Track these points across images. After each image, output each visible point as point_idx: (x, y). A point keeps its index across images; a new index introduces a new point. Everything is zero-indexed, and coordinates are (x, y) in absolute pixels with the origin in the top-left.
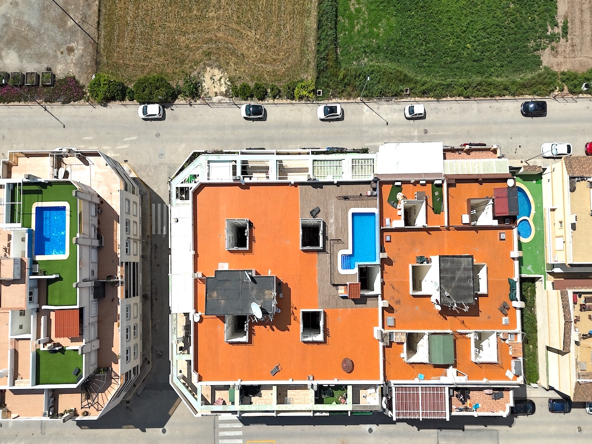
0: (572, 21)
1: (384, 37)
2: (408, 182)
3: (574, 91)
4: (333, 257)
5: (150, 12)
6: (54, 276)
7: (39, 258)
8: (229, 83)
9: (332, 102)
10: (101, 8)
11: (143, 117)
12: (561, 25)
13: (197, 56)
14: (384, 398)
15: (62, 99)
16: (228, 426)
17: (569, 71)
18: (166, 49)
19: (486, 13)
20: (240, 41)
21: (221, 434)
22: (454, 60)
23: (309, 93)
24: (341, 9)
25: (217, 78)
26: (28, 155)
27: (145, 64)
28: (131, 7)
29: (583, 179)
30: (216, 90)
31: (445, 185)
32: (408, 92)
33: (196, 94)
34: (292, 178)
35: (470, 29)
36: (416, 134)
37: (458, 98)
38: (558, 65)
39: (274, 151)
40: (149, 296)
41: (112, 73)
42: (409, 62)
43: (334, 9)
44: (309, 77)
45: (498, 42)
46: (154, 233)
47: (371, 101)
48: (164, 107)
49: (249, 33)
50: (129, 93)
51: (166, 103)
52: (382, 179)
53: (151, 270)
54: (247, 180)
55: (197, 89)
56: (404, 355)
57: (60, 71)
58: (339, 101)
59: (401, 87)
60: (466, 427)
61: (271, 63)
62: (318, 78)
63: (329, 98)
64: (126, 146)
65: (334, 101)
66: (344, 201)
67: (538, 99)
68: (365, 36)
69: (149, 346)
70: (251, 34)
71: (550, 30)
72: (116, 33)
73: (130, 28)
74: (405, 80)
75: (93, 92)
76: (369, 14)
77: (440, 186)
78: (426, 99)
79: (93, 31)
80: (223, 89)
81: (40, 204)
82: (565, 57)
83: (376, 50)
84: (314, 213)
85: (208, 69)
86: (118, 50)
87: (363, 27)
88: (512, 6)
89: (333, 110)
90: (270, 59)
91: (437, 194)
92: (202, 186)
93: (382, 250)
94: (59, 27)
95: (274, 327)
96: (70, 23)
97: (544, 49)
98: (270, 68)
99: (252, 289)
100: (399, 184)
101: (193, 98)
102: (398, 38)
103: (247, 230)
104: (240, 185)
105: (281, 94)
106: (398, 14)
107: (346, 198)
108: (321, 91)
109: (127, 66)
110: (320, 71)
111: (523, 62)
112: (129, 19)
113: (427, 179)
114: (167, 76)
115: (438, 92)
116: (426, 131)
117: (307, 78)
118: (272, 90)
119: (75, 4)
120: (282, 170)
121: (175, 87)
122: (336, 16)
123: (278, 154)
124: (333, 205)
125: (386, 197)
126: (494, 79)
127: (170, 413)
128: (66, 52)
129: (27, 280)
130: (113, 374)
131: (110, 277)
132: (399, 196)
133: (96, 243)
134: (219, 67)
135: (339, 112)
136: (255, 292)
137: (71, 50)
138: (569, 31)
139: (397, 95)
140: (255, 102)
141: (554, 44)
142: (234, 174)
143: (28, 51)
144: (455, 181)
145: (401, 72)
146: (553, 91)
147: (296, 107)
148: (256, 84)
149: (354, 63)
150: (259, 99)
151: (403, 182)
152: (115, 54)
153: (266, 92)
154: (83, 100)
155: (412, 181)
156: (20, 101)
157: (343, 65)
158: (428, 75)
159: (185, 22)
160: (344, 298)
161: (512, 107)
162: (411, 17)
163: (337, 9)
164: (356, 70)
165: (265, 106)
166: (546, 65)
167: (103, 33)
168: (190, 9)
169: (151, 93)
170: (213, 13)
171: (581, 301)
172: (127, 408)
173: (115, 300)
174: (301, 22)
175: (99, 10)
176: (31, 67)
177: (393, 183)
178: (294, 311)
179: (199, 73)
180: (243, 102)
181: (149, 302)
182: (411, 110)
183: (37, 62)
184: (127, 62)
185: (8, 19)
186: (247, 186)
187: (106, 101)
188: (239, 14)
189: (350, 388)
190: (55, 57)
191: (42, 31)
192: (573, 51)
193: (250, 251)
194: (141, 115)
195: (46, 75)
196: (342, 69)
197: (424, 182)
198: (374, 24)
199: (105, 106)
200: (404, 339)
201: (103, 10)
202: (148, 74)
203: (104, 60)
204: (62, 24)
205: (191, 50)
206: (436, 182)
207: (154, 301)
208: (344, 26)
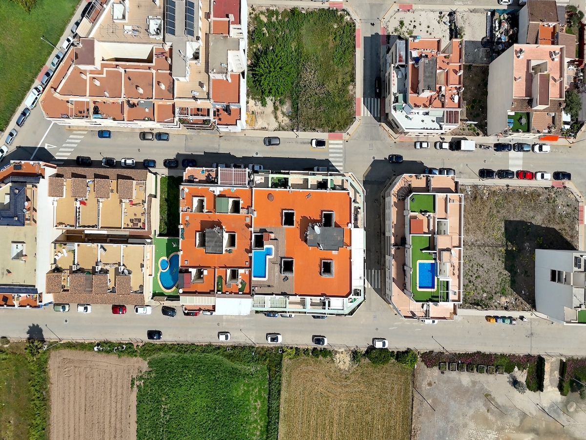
0: (128, 388)
1: (240, 384)
2: (235, 293)
3: (130, 345)
4: (276, 254)
5: (382, 406)
6: (424, 251)
7: (433, 262)
8: (334, 359)
9: (273, 344)
10: (411, 409)
11: (385, 341)
12: (135, 386)
13: (353, 377)
14: (252, 179)
15: (434, 354)
16: (337, 159)
17: (132, 357)
18: (372, 382)
19: (179, 395)
20: (327, 385)
21: (341, 155)
22: (199, 368)
23: (286, 351)
24: (266, 402)
25: (342, 363)
26: (444, 318)
27: (385, 374)
28: (393, 410)
29: (136, 292)
30: (342, 355)
31: (216, 291)
32: (228, 348)
33: (354, 353)
34: (298, 299)
35: (189, 386)
36: (224, 323)
37: (199, 344)
38: (138, 362)
39: (307, 314)
40: (382, 235)
41: (405, 369)
42: (226, 367)
43: (270, 401)
44: (286, 361)
45: (172, 377)
46: (379, 271)
47: (250, 345)
48: (373, 346)
49: (322, 390)
50: (394, 355)
51: (372, 348)
52: (249, 295)
53: (381, 249)
54: (322, 298)
55: (354, 357)
56: (241, 202)
57: (436, 371)
58: (268, 345)
59: (232, 352)
60: (203, 154)
61: (309, 371)
62: (281, 360)
63: (275, 347)
64: (396, 323)
65: (272, 346)
66: (270, 284)
67: (151, 341)
68: (252, 385)
69: (382, 206)
70: (320, 389)
71: (142, 384)
72: (402, 393)
73: (394, 396)
74: (229, 357)
75: (415, 358)
76: (249, 398)
77: (218, 291)
78: (217, 344)
79: (416, 395)
80: (338, 355)
81: (432, 290)
82: (134, 366)
83: (246, 376)
84: (286, 278)
85: (347, 369)
86: (401, 383)
87: (253, 390)
88: (164, 399)
89: (273, 340)
90: (309, 373)
91: (220, 287)
92: (346, 296)
93: (251, 258)
94: (437, 399)
95: (309, 218)
96: (430, 401)
97: (146, 372)
98: (310, 368)
99: (320, 240)
100: (240, 293)
101: (356, 351)
102: (232, 382)
103: (322, 271)
104: (326, 296)
105: (303, 351)
106: (232, 397)
107: (269, 286)
108: (279, 352)
109: (395, 373)
110: (280, 364)
111: (159, 364)
112: (395, 402)
113: (225, 295)
114: (372, 366)
115: (210, 348)
116: (218, 324)
117: (288, 361)
118: (309, 354)
119: (427, 413)
120: (303, 303)
121: (367, 358)
122: (269, 397)
123: (305, 313)
124: (276, 283)
125: (247, 286)
126: (176, 355)
127: (370, 168)
128: (432, 383)
129: (438, 250)
130: (396, 196)
131: (398, 249)
132: (240, 286)
133: (406, 268)
134: (340, 369)
135: (269, 339)
136: (318, 239)
137: (430, 384)
138: (130, 382)
139: (234, 347)
140: (319, 347)
141: (140, 375)
142: (329, 302)
143: (456, 385)
144: (210, 293)
145: (231, 361)
146: (143, 346)
147: (294, 343)
148: (318, 357)
149: (259, 369)
150: (316, 348)
151: (238, 293)
152: (403, 381)
153: (312, 353)
154: (422, 353)
155: (233, 294)
156: (459, 354)
157: (266, 368)
158: (215, 359)
159: (360, 398)
160: (272, 233)
161: (167, 338)
162: (224, 395)
163: (269, 402)
164: (258, 363)
165: (314, 344)
166: (145, 362)
167: (410, 394)
168: (357, 407)
169: (380, 354)
170: (343, 404)
171: (140, 224)
172: (395, 172)
173: (396, 236)
174: (290, 396)
175: (412, 408)
176: (454, 375)
177: (243, 294)
178: (298, 226)
179: (352, 366)
180: (326, 347)
181: (382, 231)
182: (227, 338)
183: (450, 378)
184: (395, 375)
185: (468, 405)
186: (322, 295)
187: (408, 351)
188: (328, 402)
189: (270, 185)
190: (439, 381)
191: (447, 397)
192: (128, 370)
193: (321, 260)
194: (386, 342)
195: (444, 369)
196: (267, 364)
197: (227, 293)
198: (247, 392)
199: (408, 349)
200: (241, 211)
201: (410, 408)
202: (383, 367)
203: (410, 377)
204: (435, 400)
205: (357, 381)
206: (220, 293)
207: (379, 231)
208: (264, 391)
